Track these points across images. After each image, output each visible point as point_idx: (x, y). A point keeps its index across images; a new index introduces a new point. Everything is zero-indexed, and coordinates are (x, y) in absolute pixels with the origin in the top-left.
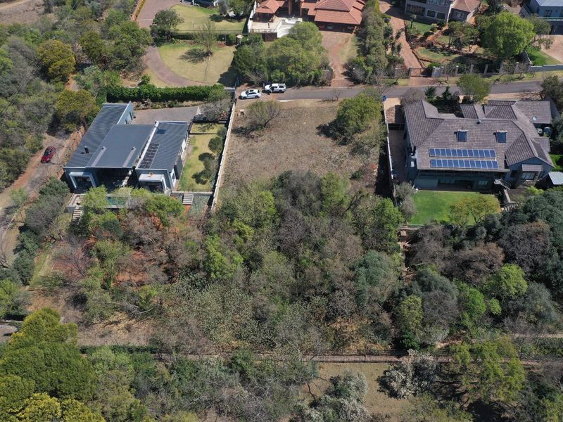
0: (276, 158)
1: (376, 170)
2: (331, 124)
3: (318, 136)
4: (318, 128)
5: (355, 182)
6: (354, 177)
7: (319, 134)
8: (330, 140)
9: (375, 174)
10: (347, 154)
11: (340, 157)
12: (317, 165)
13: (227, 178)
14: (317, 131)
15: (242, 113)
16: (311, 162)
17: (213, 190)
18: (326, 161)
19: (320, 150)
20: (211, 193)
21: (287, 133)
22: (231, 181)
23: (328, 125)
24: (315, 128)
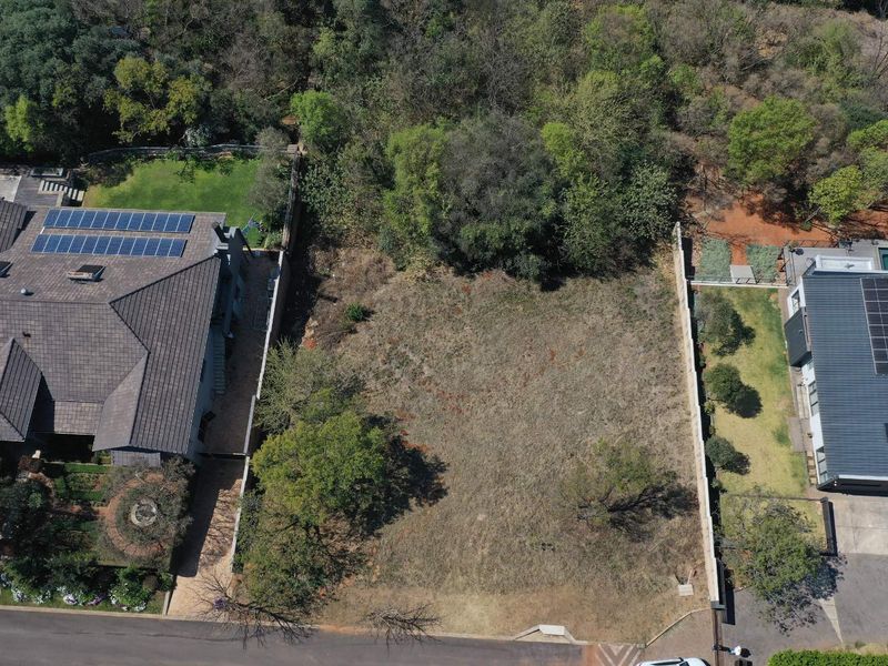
0: (555, 386)
1: (308, 333)
2: (404, 505)
3: (444, 459)
4: (440, 493)
5: (365, 303)
6: (364, 315)
7: (440, 467)
8: (412, 441)
9: (312, 323)
10: (371, 384)
11: (392, 374)
12: (449, 356)
13: (668, 329)
14: (446, 479)
15: (682, 581)
16: (465, 366)
17: (691, 291)
18: (425, 368)
19: (439, 407)
20: (693, 283)
21: (531, 479)
22: (656, 322)
23: (413, 501)
24: (452, 494)
